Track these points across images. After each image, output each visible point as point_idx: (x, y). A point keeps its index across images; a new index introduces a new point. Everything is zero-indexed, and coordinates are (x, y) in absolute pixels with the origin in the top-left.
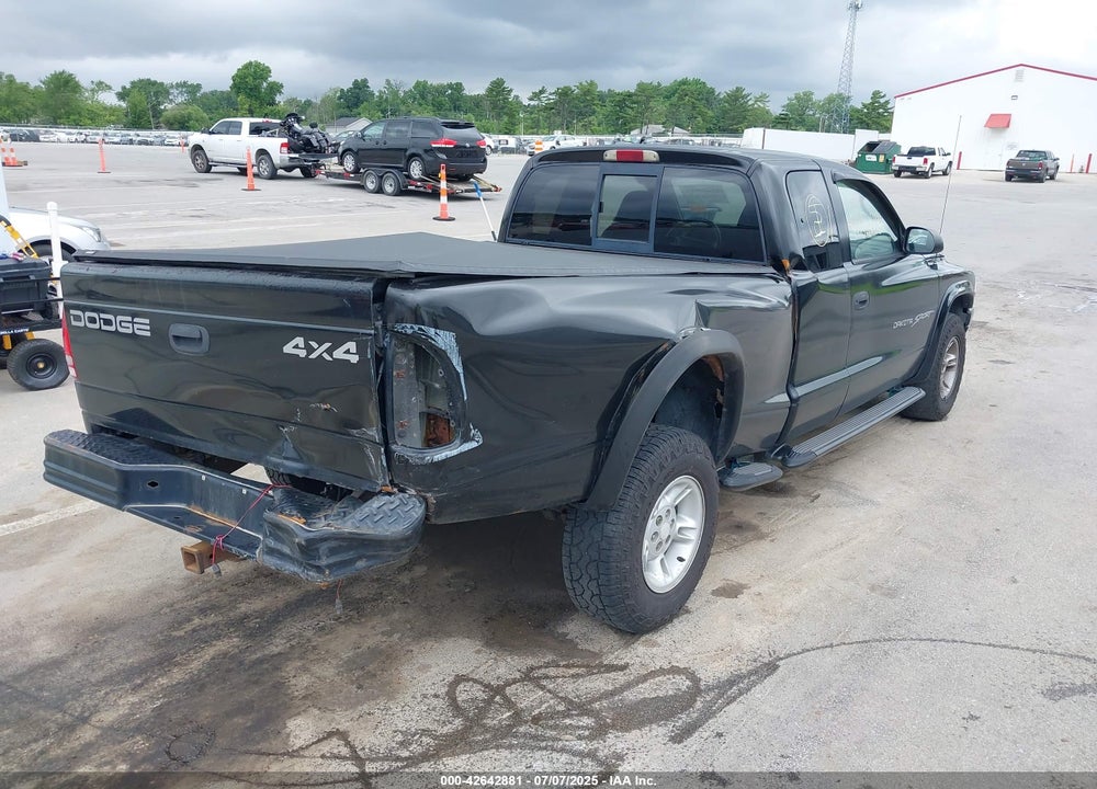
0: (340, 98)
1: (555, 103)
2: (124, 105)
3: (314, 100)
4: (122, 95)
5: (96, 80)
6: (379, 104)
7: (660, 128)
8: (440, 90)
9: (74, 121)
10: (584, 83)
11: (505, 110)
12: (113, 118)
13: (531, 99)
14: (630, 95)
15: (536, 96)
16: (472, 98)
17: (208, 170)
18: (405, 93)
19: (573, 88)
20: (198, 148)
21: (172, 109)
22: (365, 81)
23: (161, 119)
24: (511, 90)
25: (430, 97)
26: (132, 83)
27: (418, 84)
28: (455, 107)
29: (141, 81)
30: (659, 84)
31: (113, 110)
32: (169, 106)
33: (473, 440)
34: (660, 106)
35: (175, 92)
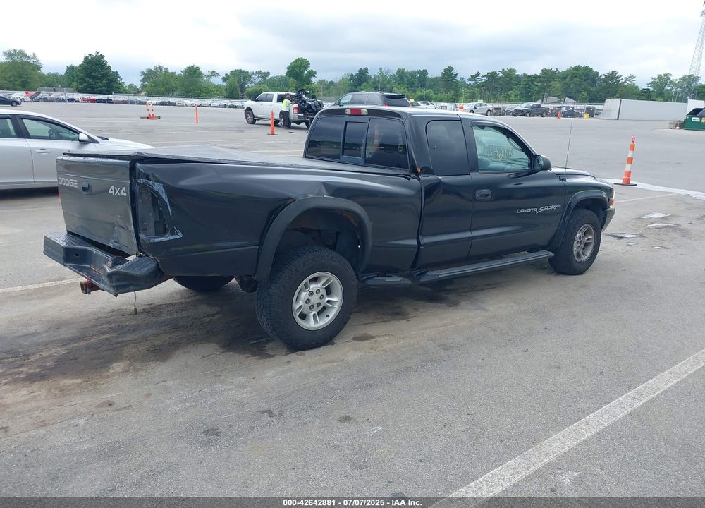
0: (350, 80)
1: (486, 82)
2: (225, 84)
3: (335, 81)
4: (225, 79)
5: (211, 71)
6: (374, 83)
7: (556, 99)
8: (413, 74)
9: (197, 94)
10: (506, 69)
11: (453, 87)
12: (218, 92)
13: (469, 80)
14: (535, 77)
15: (473, 78)
16: (432, 79)
17: (254, 122)
18: (391, 76)
19: (498, 73)
20: (249, 110)
21: (252, 87)
22: (366, 69)
23: (245, 93)
24: (457, 75)
25: (406, 79)
26: (231, 72)
27: (399, 71)
28: (421, 86)
29: (236, 70)
30: (557, 70)
31: (218, 88)
32: (250, 85)
33: (176, 234)
34: (557, 84)
35: (255, 77)
